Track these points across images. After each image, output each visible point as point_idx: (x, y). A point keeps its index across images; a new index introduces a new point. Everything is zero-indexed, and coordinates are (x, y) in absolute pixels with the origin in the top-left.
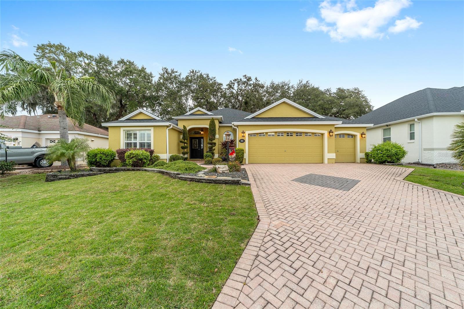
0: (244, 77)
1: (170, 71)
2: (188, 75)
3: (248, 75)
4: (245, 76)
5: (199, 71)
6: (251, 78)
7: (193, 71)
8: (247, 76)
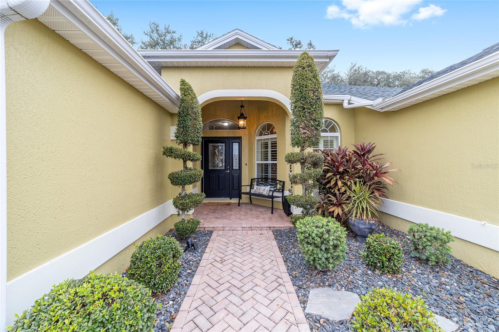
0: (290, 42)
1: (162, 29)
2: (194, 39)
3: (296, 39)
4: (291, 39)
5: (212, 35)
6: (300, 44)
7: (202, 33)
8: (293, 40)
